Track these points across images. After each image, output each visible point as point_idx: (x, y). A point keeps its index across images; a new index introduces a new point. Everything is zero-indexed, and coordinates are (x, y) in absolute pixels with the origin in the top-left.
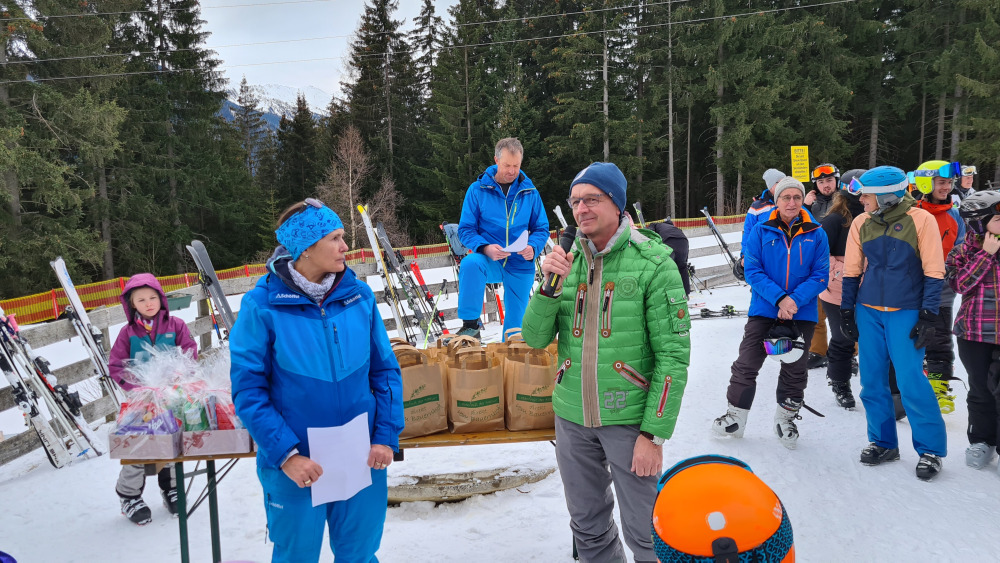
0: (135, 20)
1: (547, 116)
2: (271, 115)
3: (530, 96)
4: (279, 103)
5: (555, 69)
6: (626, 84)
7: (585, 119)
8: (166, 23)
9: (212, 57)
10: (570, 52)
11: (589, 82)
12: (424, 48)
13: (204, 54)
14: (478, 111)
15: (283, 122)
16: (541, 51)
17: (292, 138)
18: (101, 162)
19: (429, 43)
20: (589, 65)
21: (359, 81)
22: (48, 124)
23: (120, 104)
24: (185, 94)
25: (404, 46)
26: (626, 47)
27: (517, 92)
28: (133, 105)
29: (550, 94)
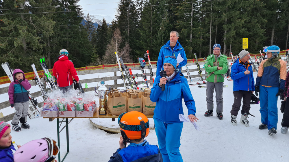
1: (174, 26)
2: (96, 24)
3: (169, 20)
4: (98, 20)
5: (177, 13)
6: (198, 17)
7: (185, 28)
9: (80, 7)
10: (182, 8)
11: (187, 17)
12: (140, 6)
13: (77, 6)
14: (154, 24)
15: (99, 26)
16: (173, 7)
17: (101, 31)
18: (48, 36)
19: (141, 4)
20: (187, 12)
21: (121, 15)
22: (34, 25)
23: (54, 20)
24: (72, 18)
25: (134, 5)
26: (199, 6)
27: (166, 19)
28: (57, 20)
29: (176, 20)
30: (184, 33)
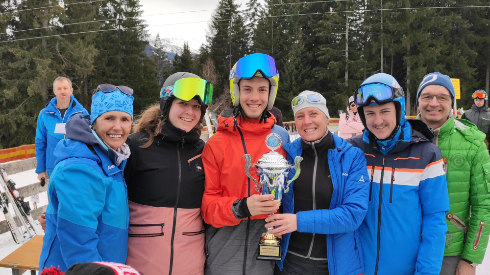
0: (109, 6)
1: (315, 57)
2: (171, 54)
3: (306, 46)
5: (320, 31)
6: (358, 41)
7: (336, 59)
8: (123, 7)
9: (144, 23)
10: (328, 23)
11: (338, 40)
12: (251, 19)
13: (139, 22)
14: (278, 53)
15: (176, 57)
16: (312, 22)
17: (180, 65)
18: (86, 76)
19: (253, 17)
20: (338, 30)
21: (216, 35)
22: (62, 57)
23: (96, 47)
24: (128, 42)
25: (240, 18)
27: (299, 43)
28: (103, 47)
29: (317, 45)
30: (333, 70)
